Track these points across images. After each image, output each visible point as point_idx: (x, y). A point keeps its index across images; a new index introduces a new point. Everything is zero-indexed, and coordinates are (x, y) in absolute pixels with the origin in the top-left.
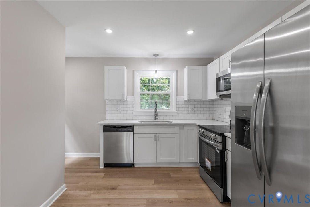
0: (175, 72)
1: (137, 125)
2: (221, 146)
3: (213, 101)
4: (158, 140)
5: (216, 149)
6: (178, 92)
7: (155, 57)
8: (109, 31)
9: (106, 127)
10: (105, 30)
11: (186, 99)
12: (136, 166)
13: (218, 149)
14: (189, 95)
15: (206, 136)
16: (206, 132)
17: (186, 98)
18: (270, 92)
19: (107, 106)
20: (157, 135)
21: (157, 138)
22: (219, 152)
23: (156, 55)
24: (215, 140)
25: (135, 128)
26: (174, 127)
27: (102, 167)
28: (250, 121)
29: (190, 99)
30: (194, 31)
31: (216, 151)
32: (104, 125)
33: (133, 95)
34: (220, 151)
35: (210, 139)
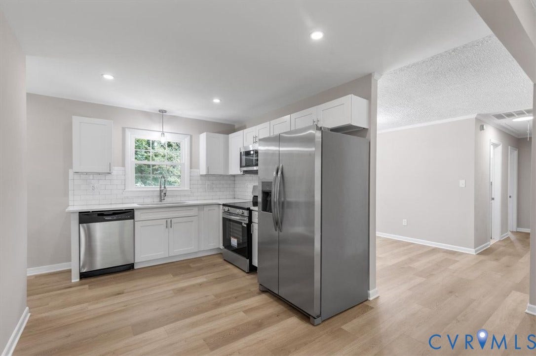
0: (189, 137)
1: (139, 209)
2: (248, 219)
3: (234, 176)
4: (171, 227)
5: (243, 223)
6: (193, 164)
7: (162, 113)
8: (108, 77)
9: (85, 215)
10: (102, 75)
11: (205, 173)
12: (135, 268)
13: (245, 223)
14: (208, 169)
15: (231, 214)
16: (232, 210)
17: (203, 171)
18: (282, 173)
19: (70, 182)
20: (170, 220)
21: (169, 224)
22: (246, 226)
23: (163, 111)
24: (242, 215)
25: (136, 213)
26: (191, 208)
27: (75, 279)
28: (271, 193)
29: (209, 174)
30: (221, 100)
31: (242, 226)
32: (80, 213)
33: (123, 165)
34: (247, 224)
35: (237, 215)
